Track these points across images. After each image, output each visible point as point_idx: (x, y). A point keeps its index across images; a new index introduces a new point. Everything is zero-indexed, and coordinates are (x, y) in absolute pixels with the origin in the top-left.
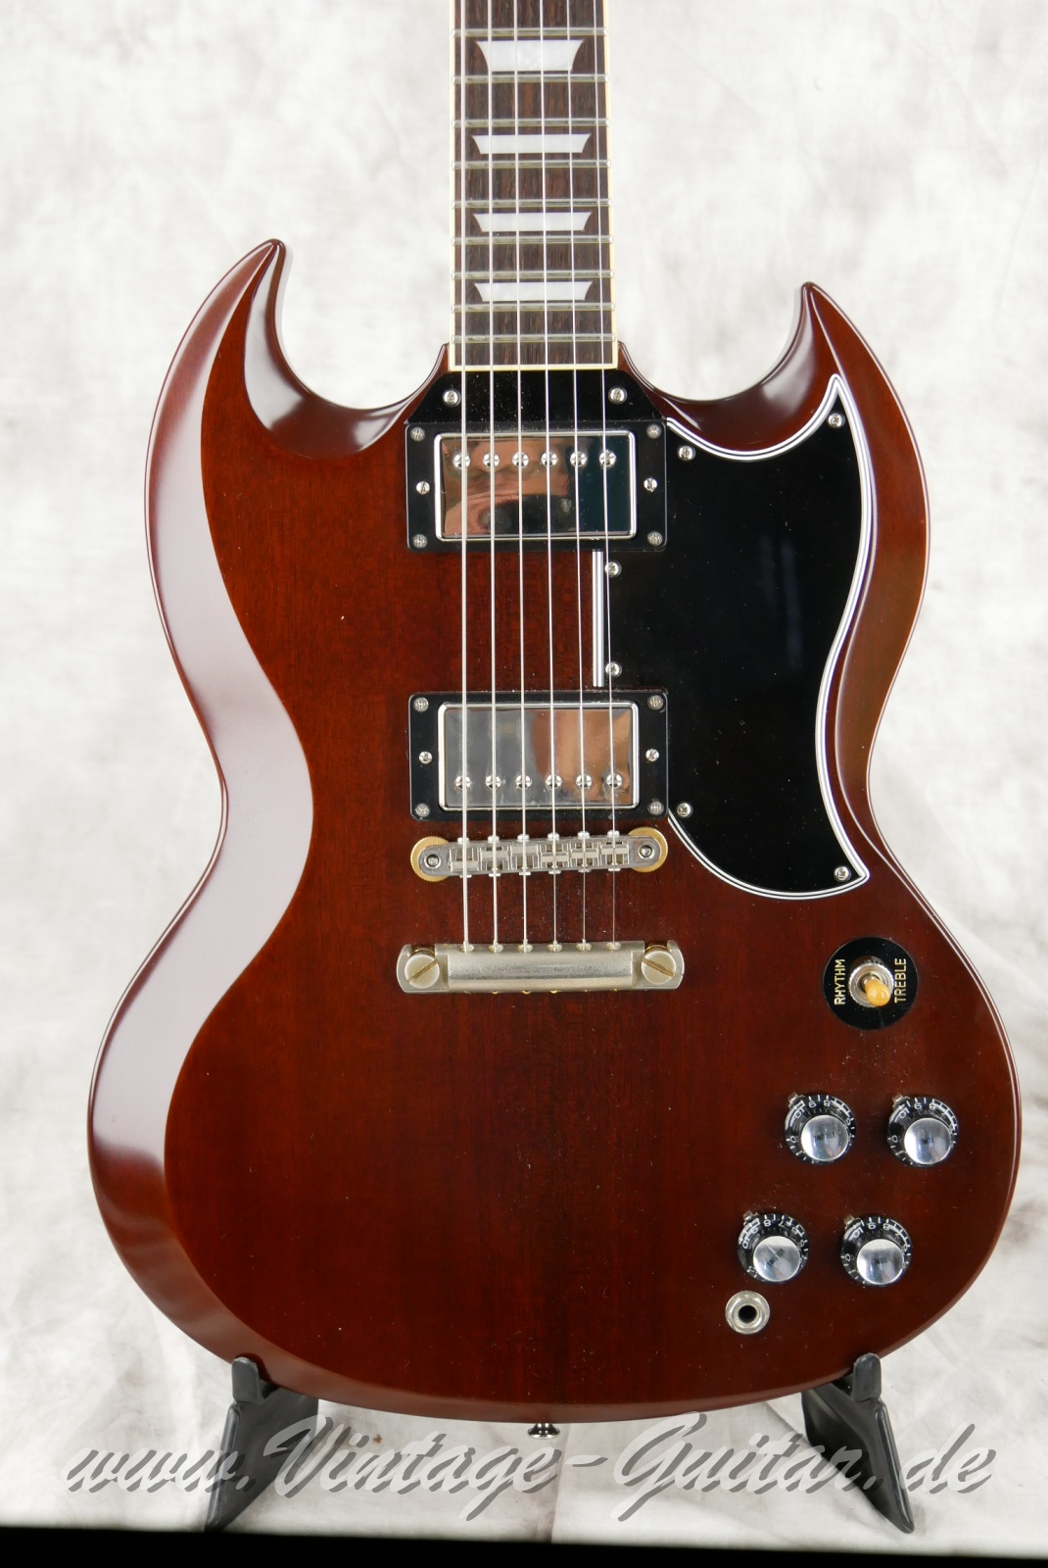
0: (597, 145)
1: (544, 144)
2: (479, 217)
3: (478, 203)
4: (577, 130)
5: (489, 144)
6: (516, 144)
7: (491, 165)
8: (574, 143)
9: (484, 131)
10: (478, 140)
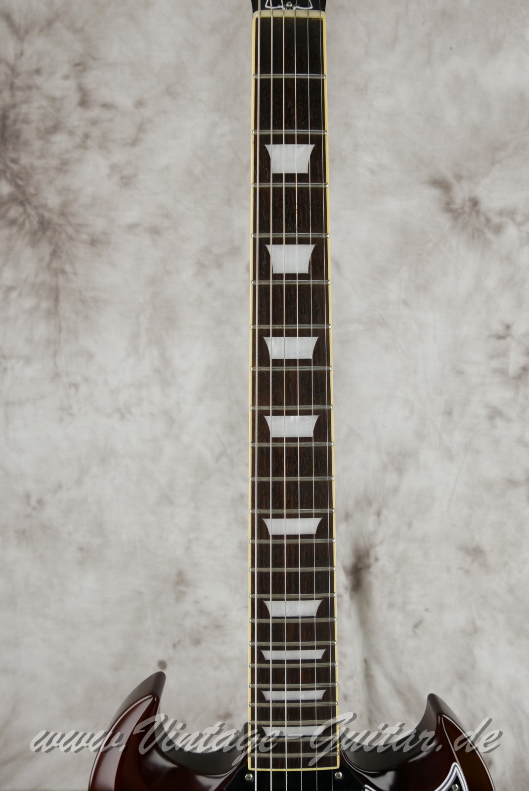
0: (330, 654)
1: (301, 655)
2: (265, 693)
3: (264, 686)
4: (319, 648)
5: (270, 655)
6: (286, 655)
7: (271, 666)
8: (318, 654)
9: (267, 648)
10: (264, 652)
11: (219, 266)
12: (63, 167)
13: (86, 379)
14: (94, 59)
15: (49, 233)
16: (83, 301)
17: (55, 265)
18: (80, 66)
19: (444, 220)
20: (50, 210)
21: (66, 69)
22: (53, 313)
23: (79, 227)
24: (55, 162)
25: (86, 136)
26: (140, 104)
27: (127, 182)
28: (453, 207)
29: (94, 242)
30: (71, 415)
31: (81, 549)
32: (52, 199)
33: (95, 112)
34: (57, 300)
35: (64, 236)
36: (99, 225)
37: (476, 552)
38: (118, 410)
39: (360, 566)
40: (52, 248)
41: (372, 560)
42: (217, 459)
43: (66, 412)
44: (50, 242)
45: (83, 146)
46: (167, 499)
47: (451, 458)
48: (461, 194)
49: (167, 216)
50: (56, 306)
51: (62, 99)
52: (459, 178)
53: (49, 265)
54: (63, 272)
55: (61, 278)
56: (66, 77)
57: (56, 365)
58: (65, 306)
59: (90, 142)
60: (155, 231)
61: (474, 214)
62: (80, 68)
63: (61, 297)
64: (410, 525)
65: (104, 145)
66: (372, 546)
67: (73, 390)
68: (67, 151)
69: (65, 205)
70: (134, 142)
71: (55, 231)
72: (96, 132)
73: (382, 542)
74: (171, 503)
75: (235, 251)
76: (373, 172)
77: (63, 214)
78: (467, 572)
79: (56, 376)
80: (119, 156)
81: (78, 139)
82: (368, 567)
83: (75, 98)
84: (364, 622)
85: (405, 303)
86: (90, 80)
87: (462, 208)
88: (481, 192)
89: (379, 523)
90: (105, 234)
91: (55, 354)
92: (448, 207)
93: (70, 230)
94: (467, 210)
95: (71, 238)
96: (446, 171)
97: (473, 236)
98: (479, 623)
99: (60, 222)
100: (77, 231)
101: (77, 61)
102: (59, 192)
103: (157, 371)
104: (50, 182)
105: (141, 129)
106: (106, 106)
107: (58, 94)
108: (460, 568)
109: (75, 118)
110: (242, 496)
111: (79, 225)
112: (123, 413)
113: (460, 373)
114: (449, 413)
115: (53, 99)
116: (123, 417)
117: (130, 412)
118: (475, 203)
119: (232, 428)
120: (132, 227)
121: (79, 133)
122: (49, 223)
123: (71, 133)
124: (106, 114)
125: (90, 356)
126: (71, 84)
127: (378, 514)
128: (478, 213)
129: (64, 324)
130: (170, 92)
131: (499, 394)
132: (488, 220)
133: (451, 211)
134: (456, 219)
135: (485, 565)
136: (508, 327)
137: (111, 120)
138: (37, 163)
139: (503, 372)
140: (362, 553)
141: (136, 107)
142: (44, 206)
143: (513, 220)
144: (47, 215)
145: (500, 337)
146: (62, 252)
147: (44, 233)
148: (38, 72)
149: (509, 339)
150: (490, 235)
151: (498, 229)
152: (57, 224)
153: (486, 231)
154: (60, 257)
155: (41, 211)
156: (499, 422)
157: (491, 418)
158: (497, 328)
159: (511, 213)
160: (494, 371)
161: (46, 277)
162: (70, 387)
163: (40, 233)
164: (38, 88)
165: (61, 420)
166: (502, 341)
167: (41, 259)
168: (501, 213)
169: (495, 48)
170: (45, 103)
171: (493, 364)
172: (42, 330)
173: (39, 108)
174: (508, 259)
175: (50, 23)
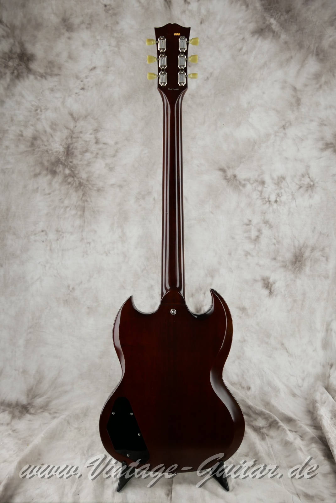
11: (144, 199)
12: (89, 164)
13: (93, 241)
14: (101, 128)
15: (82, 187)
16: (94, 212)
17: (84, 198)
18: (96, 131)
19: (224, 183)
20: (83, 179)
21: (91, 131)
22: (82, 216)
23: (93, 185)
24: (86, 163)
25: (97, 154)
26: (116, 143)
27: (111, 169)
28: (227, 178)
29: (98, 190)
30: (87, 254)
31: (88, 308)
32: (84, 175)
33: (101, 146)
34: (84, 211)
35: (88, 188)
36: (101, 184)
37: (243, 309)
38: (105, 252)
40: (83, 192)
42: (142, 271)
43: (85, 253)
44: (82, 191)
45: (96, 157)
47: (232, 272)
48: (230, 173)
49: (125, 181)
50: (83, 214)
51: (89, 141)
52: (229, 168)
53: (81, 199)
54: (87, 201)
55: (86, 203)
56: (91, 134)
57: (82, 235)
58: (87, 213)
59: (98, 156)
60: (121, 186)
65: (104, 157)
66: (202, 306)
67: (88, 245)
68: (90, 159)
69: (88, 177)
70: (114, 156)
71: (85, 186)
72: (101, 152)
73: (206, 305)
74: (125, 289)
75: (150, 193)
76: (198, 166)
77: (88, 180)
78: (240, 317)
79: (82, 239)
80: (109, 161)
81: (94, 155)
83: (94, 141)
85: (212, 213)
86: (99, 135)
87: (230, 178)
88: (237, 172)
89: (205, 297)
90: (103, 187)
91: (82, 231)
92: (225, 178)
93: (90, 186)
94: (232, 179)
95: (90, 189)
96: (224, 166)
97: (235, 188)
98: (246, 338)
99: (86, 183)
100: (93, 186)
101: (95, 129)
102: (87, 173)
103: (120, 237)
104: (84, 169)
105: (117, 151)
106: (104, 144)
107: (88, 140)
108: (238, 316)
109: (94, 148)
111: (93, 184)
112: (107, 253)
113: (233, 238)
114: (230, 254)
115: (86, 141)
116: (107, 255)
117: (110, 253)
118: (235, 176)
119: (148, 259)
120: (112, 185)
121: (95, 153)
122: (82, 184)
123: (92, 153)
124: (105, 147)
125: (96, 232)
126: (93, 136)
127: (205, 294)
128: (236, 179)
129: (86, 220)
130: (127, 139)
131: (248, 246)
132: (240, 182)
133: (227, 179)
134: (228, 182)
135: (247, 315)
136: (250, 221)
137: (106, 148)
138: (79, 163)
139: (249, 238)
140: (199, 310)
141: (115, 144)
142: (81, 178)
143: (249, 182)
144: (82, 181)
145: (247, 225)
146: (87, 194)
147: (80, 187)
148: (81, 132)
149: (251, 225)
150: (241, 188)
151: (244, 186)
152: (85, 184)
153: (240, 186)
154: (86, 196)
155: (80, 179)
156: (249, 257)
157: (246, 255)
158: (246, 221)
159: (248, 180)
160: (246, 237)
161: (80, 203)
162: (87, 244)
163: (79, 187)
164: (81, 138)
165: (83, 256)
166: (248, 226)
167: (79, 197)
168: (245, 180)
169: (239, 124)
170: (83, 143)
171: (246, 235)
172: (78, 222)
173: (81, 144)
174: (248, 196)
175: (86, 117)
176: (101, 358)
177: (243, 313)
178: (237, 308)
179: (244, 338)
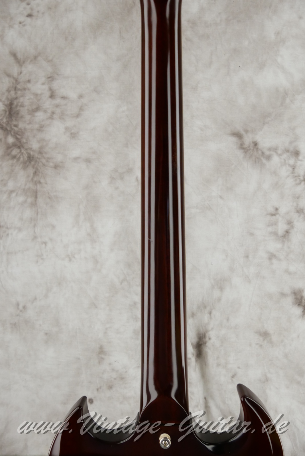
11: (122, 178)
12: (41, 128)
13: (51, 240)
14: (58, 74)
15: (33, 163)
16: (50, 198)
17: (35, 179)
18: (51, 78)
19: (240, 153)
20: (33, 151)
21: (43, 80)
22: (34, 204)
23: (48, 159)
24: (37, 126)
25: (53, 113)
26: (81, 97)
27: (74, 135)
28: (244, 146)
29: (56, 167)
30: (42, 259)
31: (46, 334)
32: (35, 145)
33: (58, 101)
34: (36, 197)
35: (40, 164)
36: (59, 158)
37: (265, 335)
38: (68, 256)
39: (201, 343)
40: (34, 170)
41: (207, 339)
42: (121, 283)
43: (40, 257)
44: (33, 167)
45: (51, 118)
46: (94, 305)
47: (249, 282)
48: (248, 140)
49: (94, 153)
50: (36, 201)
51: (41, 94)
52: (247, 131)
53: (32, 179)
54: (40, 182)
55: (39, 186)
56: (43, 84)
57: (35, 232)
58: (40, 200)
59: (55, 116)
60: (88, 161)
61: (255, 150)
62: (50, 79)
63: (38, 196)
64: (228, 320)
65: (62, 117)
66: (207, 331)
67: (44, 245)
68: (43, 121)
69: (41, 148)
70: (78, 116)
71: (36, 161)
72: (58, 111)
73: (212, 329)
74: (96, 307)
75: (130, 171)
76: (202, 130)
77: (40, 153)
78: (261, 346)
79: (35, 238)
80: (70, 123)
81: (49, 115)
82: (205, 343)
83: (48, 94)
84: (204, 375)
85: (221, 197)
86: (55, 85)
87: (249, 147)
88: (258, 138)
89: (211, 318)
90: (62, 162)
91: (34, 226)
92: (242, 147)
93: (44, 161)
94: (252, 148)
95: (44, 165)
96: (240, 128)
97: (255, 162)
98: (269, 375)
99: (39, 157)
100: (47, 161)
101: (49, 76)
102: (39, 142)
103: (89, 235)
104: (34, 136)
105: (81, 109)
106: (63, 98)
107: (39, 92)
108: (257, 344)
109: (48, 104)
110: (135, 303)
111: (48, 158)
112: (70, 258)
113: (252, 234)
114: (247, 257)
115: (36, 95)
116: (70, 260)
117: (74, 257)
118: (255, 144)
119: (129, 265)
120: (76, 159)
121: (50, 111)
122: (33, 157)
123: (45, 111)
124: (63, 102)
125: (53, 227)
126: (46, 87)
127: (210, 313)
128: (257, 149)
129: (39, 210)
130: (96, 90)
131: (274, 246)
132: (263, 153)
133: (243, 149)
134: (246, 153)
135: (271, 342)
136: (277, 209)
137: (66, 105)
138: (28, 127)
139: (275, 234)
140: (202, 335)
141: (79, 98)
142: (31, 149)
143: (276, 152)
144: (32, 153)
145: (273, 215)
146: (39, 172)
147: (30, 162)
148: (29, 81)
149: (277, 216)
150: (264, 161)
151: (269, 158)
152: (37, 158)
153: (262, 159)
154: (38, 175)
155: (29, 151)
156: (274, 261)
157: (270, 259)
158: (271, 210)
159: (275, 149)
160: (271, 233)
161: (30, 185)
162: (42, 244)
163: (28, 162)
164: (29, 89)
165: (37, 262)
166: (274, 217)
167: (28, 176)
168: (270, 149)
169: (262, 66)
170: (32, 97)
171: (270, 229)
172: (28, 213)
173: (29, 99)
174: (275, 173)
175: (35, 58)
176: (65, 404)
177: (264, 340)
178: (256, 333)
179: (266, 375)
